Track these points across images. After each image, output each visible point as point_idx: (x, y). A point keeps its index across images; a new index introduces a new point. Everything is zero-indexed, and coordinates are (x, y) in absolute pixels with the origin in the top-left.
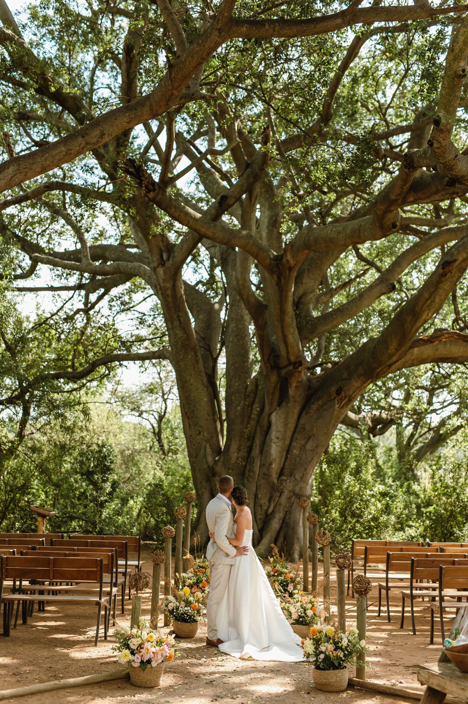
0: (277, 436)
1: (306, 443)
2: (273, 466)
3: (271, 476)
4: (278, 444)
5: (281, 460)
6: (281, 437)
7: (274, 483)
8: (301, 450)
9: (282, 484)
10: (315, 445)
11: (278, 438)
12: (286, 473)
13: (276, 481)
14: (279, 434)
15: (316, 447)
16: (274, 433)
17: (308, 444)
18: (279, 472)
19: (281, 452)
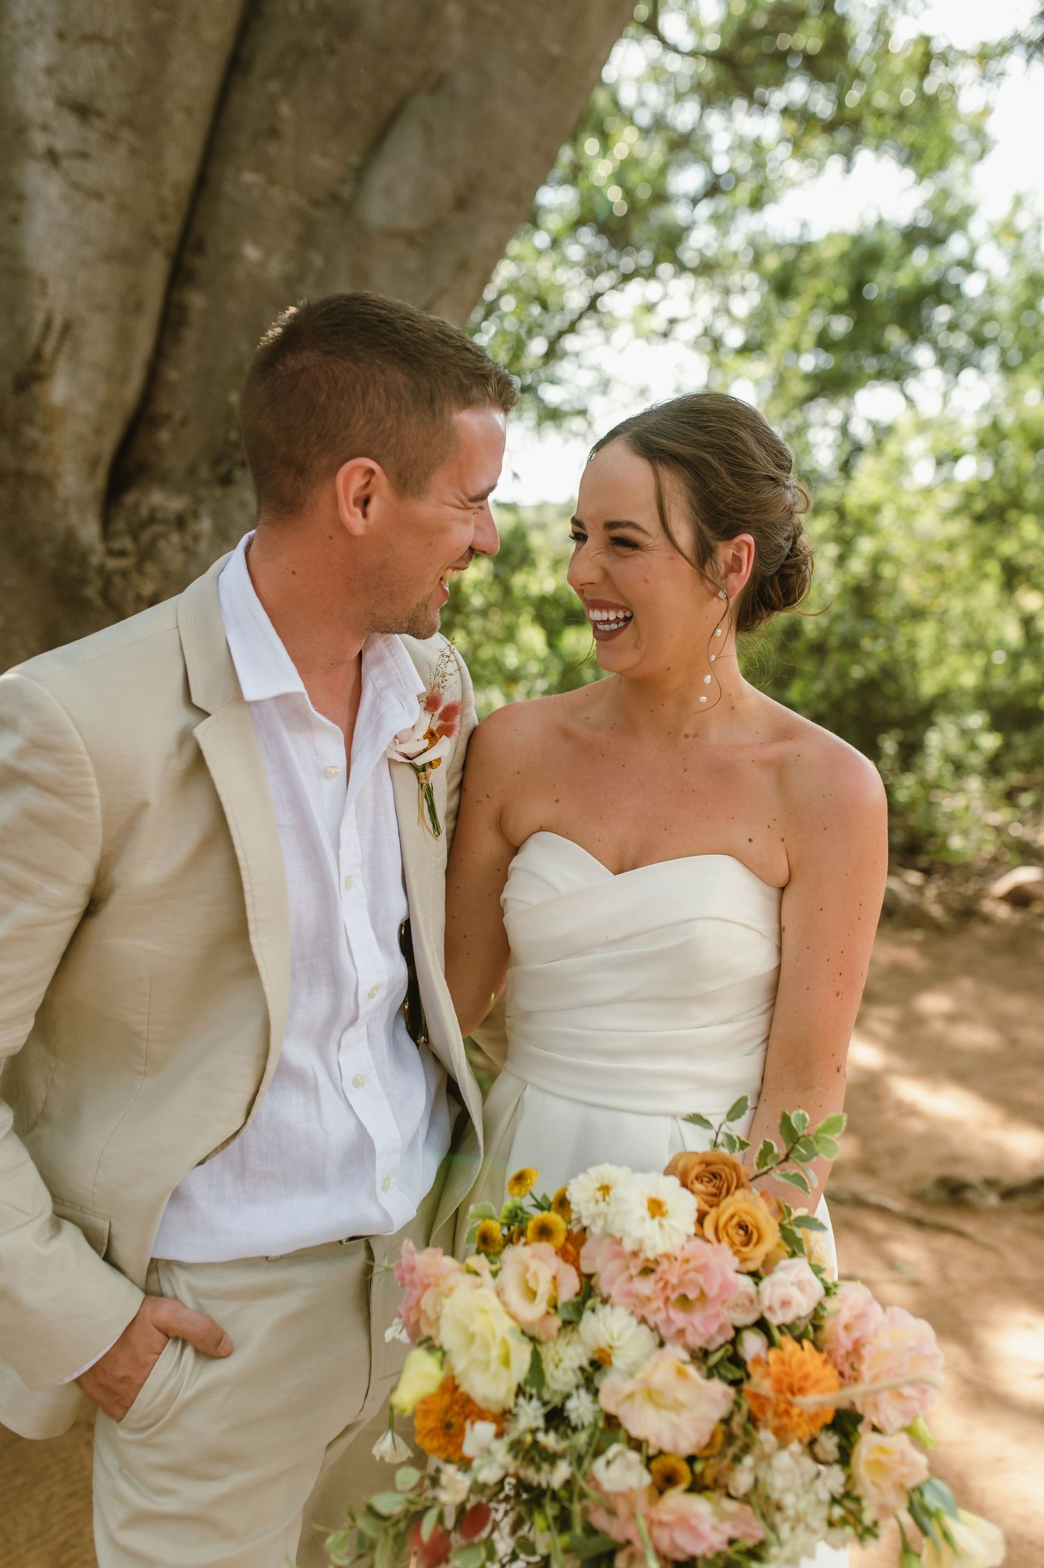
0: (78, 85)
1: (360, 174)
2: (59, 390)
3: (44, 482)
4: (92, 174)
5: (124, 339)
6: (113, 99)
7: (70, 551)
8: (307, 240)
9: (147, 554)
10: (445, 188)
11: (83, 110)
12: (175, 462)
13: (89, 531)
14: (92, 60)
15: (461, 203)
16: (39, 55)
17: (383, 174)
18: (108, 445)
19: (123, 257)
